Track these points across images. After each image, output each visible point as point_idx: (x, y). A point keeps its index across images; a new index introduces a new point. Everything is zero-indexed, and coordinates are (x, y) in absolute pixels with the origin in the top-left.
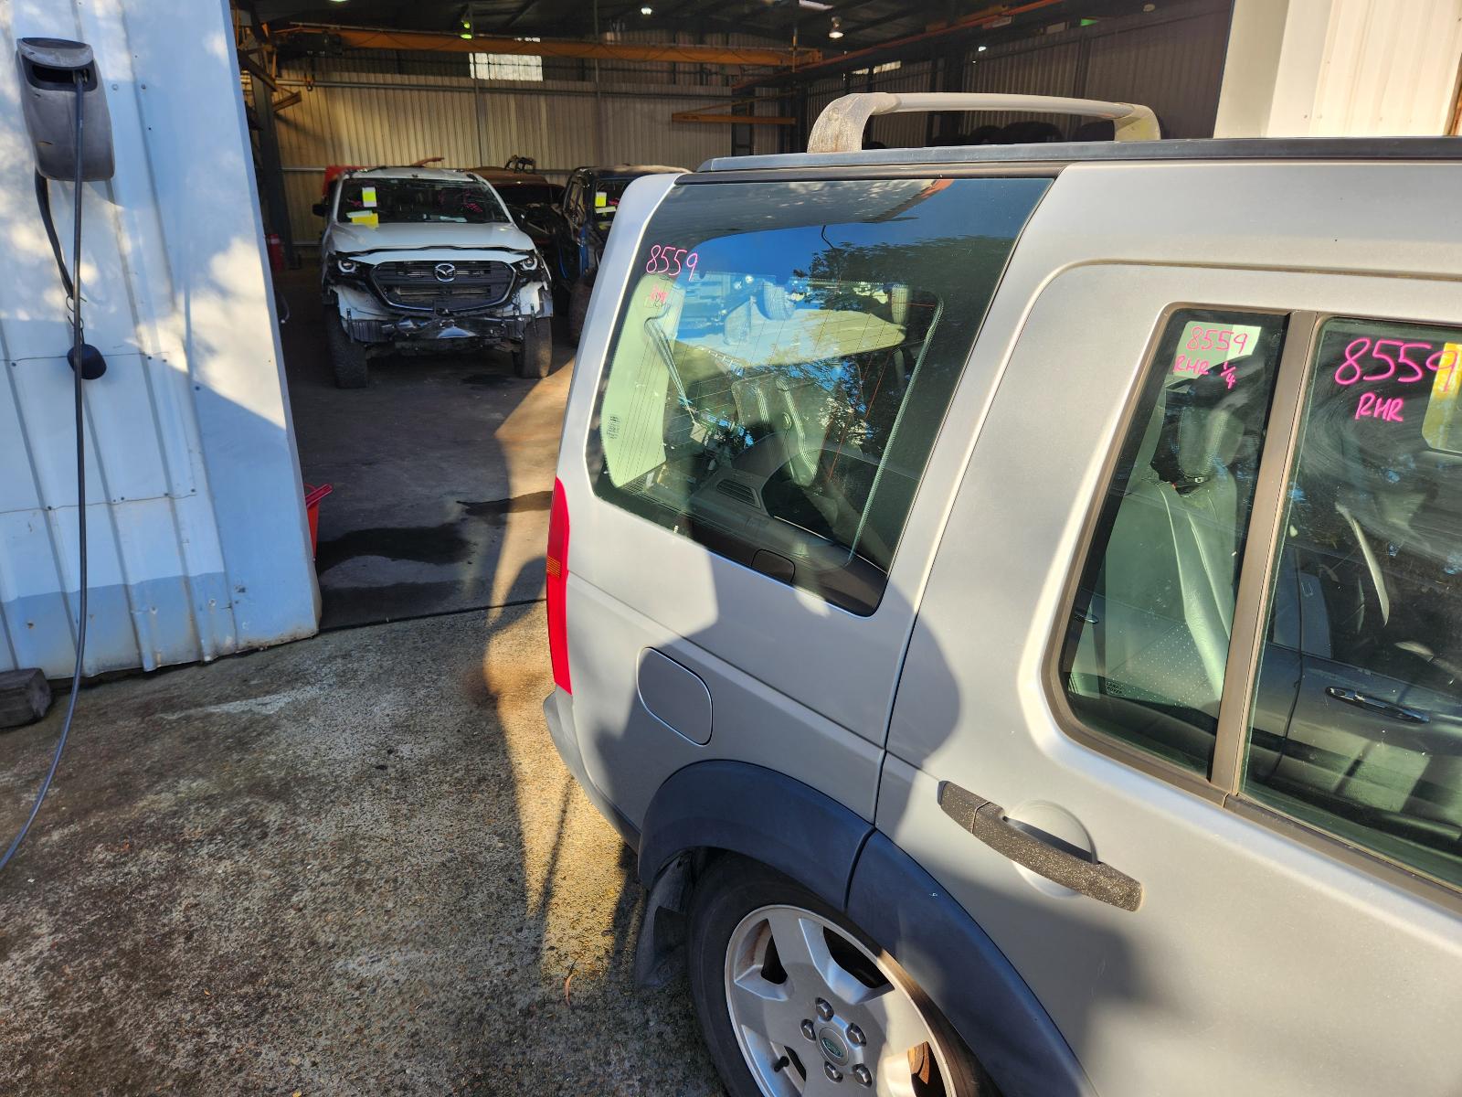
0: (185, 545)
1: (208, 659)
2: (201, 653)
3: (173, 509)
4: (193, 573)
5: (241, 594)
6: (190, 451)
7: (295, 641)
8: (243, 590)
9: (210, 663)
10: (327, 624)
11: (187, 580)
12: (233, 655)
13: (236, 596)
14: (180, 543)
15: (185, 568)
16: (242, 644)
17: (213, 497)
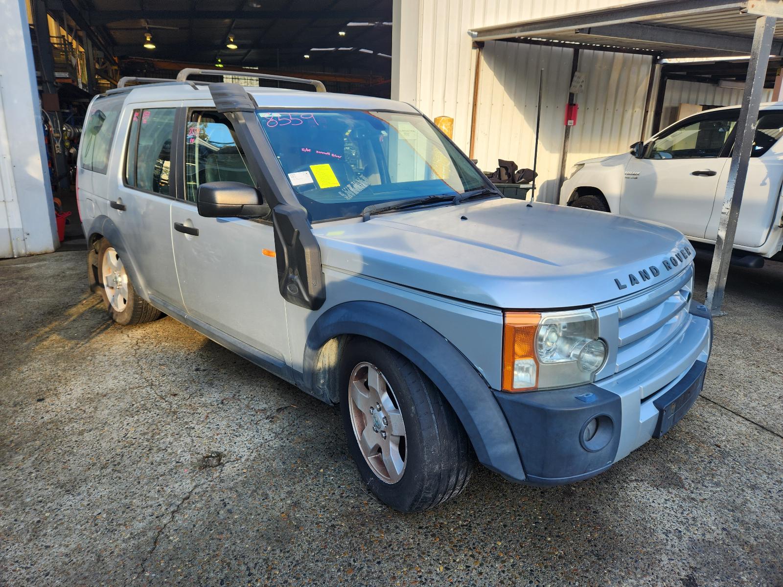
0: (9, 217)
1: (15, 257)
2: (13, 255)
3: (6, 206)
4: (11, 227)
5: (28, 236)
6: (12, 187)
7: (46, 253)
8: (28, 234)
9: (16, 258)
10: (57, 250)
11: (9, 230)
12: (25, 256)
13: (26, 236)
14: (8, 216)
15: (9, 226)
16: (28, 253)
17: (19, 202)
